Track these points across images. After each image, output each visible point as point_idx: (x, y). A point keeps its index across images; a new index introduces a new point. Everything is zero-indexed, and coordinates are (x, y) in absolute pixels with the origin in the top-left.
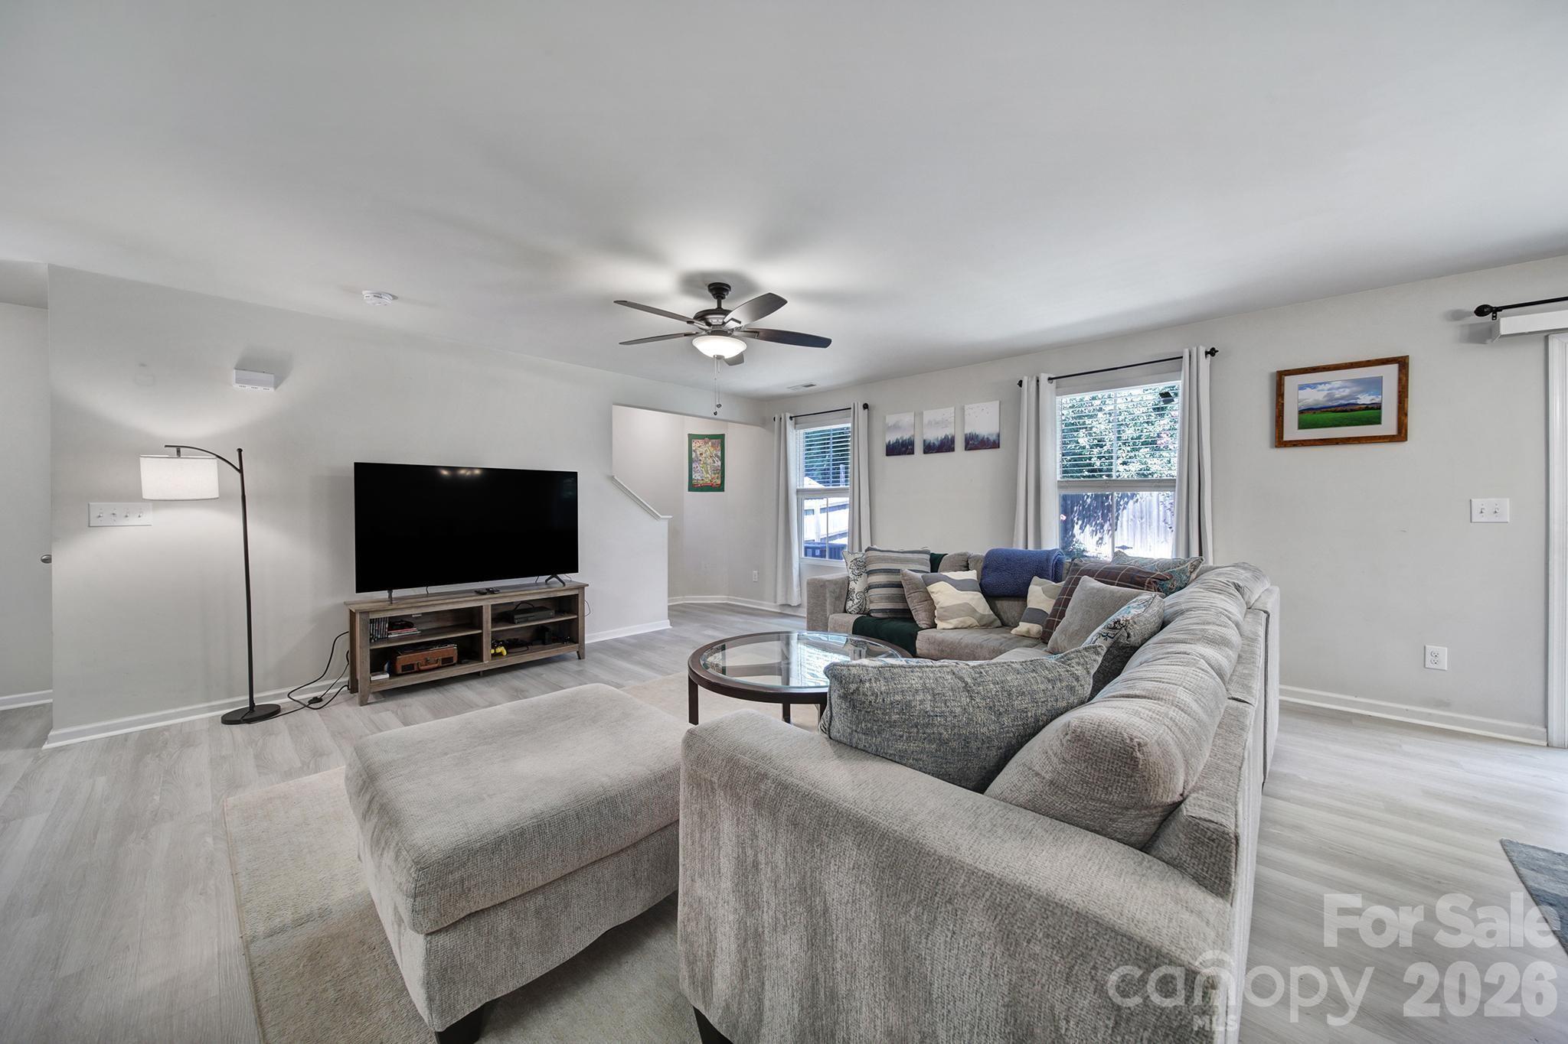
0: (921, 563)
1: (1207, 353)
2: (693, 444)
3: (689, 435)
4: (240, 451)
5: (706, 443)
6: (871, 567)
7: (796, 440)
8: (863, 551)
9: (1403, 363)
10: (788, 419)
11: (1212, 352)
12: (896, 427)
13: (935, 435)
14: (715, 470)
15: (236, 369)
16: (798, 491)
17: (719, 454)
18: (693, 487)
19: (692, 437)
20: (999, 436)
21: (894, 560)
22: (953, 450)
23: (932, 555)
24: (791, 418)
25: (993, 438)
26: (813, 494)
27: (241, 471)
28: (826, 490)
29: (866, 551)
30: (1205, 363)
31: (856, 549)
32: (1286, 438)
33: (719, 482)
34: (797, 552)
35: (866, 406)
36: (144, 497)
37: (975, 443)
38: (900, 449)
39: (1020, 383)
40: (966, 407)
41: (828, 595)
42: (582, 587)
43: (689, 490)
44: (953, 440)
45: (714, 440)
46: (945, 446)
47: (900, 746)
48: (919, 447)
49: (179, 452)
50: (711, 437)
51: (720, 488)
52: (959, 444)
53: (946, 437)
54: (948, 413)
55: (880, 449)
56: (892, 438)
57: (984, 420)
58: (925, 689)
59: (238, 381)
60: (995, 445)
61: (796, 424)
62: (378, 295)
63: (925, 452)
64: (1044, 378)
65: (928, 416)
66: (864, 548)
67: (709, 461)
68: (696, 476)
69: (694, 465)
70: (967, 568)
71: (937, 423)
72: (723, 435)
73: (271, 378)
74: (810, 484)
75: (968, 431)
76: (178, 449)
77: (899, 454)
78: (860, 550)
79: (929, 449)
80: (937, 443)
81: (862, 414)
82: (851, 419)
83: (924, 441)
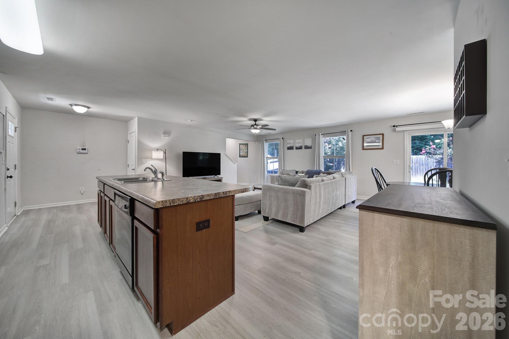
0: (294, 173)
1: (350, 131)
2: (240, 146)
3: (239, 144)
4: (165, 150)
5: (243, 146)
6: (283, 173)
7: (266, 145)
8: (282, 170)
9: (383, 135)
10: (264, 141)
11: (351, 131)
12: (289, 143)
13: (298, 145)
14: (246, 152)
15: (163, 134)
16: (266, 158)
17: (247, 148)
18: (240, 156)
19: (240, 144)
20: (312, 146)
21: (288, 172)
22: (302, 149)
23: (296, 171)
24: (265, 140)
25: (310, 146)
26: (270, 158)
27: (165, 153)
28: (273, 157)
29: (283, 170)
30: (350, 133)
31: (280, 170)
32: (364, 148)
33: (247, 155)
34: (266, 172)
35: (283, 138)
36: (153, 158)
37: (307, 147)
38: (290, 148)
39: (316, 135)
40: (305, 139)
41: (275, 179)
42: (222, 178)
43: (239, 157)
44: (302, 147)
45: (245, 145)
46: (300, 148)
47: (286, 184)
48: (295, 148)
49: (158, 150)
50: (245, 144)
51: (247, 157)
52: (303, 147)
53: (301, 146)
54: (301, 141)
55: (286, 148)
56: (289, 146)
57: (308, 142)
58: (288, 178)
59: (164, 136)
60: (311, 148)
61: (266, 142)
62: (191, 121)
63: (296, 149)
64: (320, 134)
65: (297, 141)
66: (282, 169)
67: (244, 150)
68: (241, 154)
69: (240, 151)
70: (303, 173)
71: (299, 143)
72: (248, 144)
73: (168, 135)
74: (269, 156)
75: (305, 145)
76: (158, 149)
77: (290, 149)
78: (281, 170)
79: (297, 148)
80: (299, 147)
81: (282, 140)
82: (279, 141)
83: (296, 147)
